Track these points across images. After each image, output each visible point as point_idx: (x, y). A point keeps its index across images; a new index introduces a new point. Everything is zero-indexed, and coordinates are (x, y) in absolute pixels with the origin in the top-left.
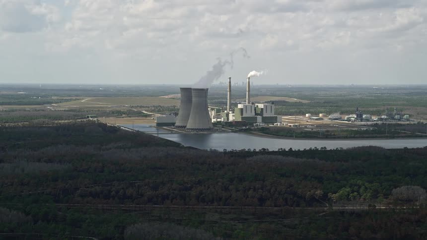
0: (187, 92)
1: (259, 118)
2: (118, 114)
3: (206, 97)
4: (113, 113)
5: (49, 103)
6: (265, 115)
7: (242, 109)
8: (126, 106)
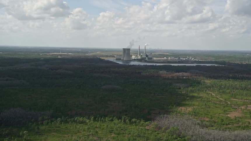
0: (124, 50)
1: (147, 58)
2: (107, 56)
3: (130, 51)
4: (105, 56)
5: (87, 53)
6: (149, 57)
7: (142, 55)
8: (106, 54)
